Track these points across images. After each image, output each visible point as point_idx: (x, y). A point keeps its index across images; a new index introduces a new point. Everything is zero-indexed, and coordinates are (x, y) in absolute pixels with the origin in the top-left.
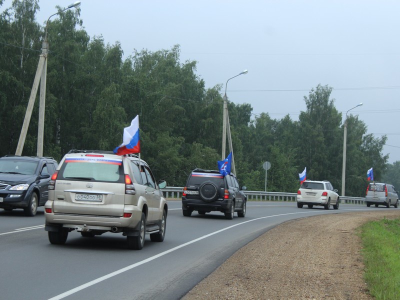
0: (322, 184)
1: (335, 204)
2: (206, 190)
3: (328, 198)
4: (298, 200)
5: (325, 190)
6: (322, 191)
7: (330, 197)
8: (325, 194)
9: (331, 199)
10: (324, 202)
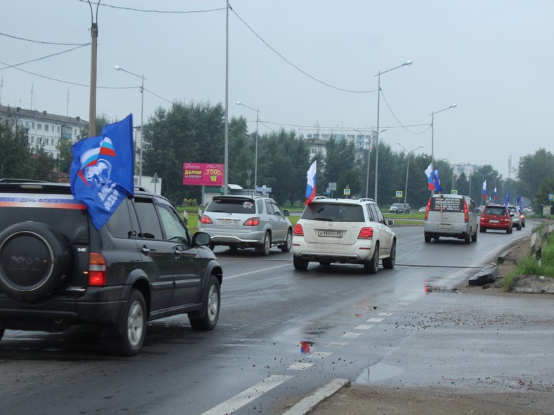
0: (359, 207)
1: (388, 256)
2: (14, 258)
3: (374, 244)
4: (295, 250)
5: (368, 224)
6: (359, 226)
7: (378, 242)
8: (366, 234)
9: (382, 245)
10: (363, 254)
